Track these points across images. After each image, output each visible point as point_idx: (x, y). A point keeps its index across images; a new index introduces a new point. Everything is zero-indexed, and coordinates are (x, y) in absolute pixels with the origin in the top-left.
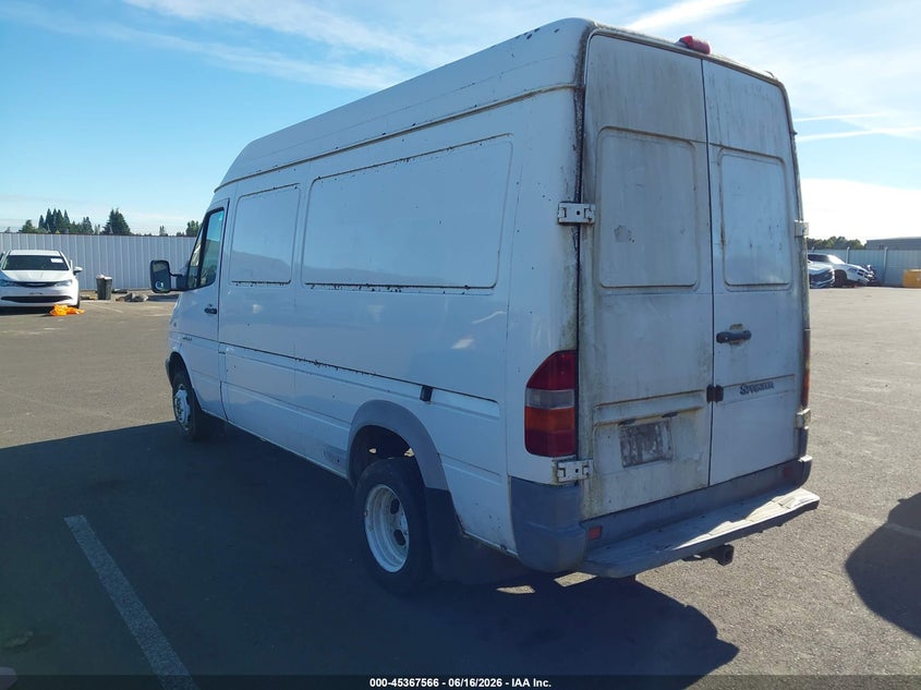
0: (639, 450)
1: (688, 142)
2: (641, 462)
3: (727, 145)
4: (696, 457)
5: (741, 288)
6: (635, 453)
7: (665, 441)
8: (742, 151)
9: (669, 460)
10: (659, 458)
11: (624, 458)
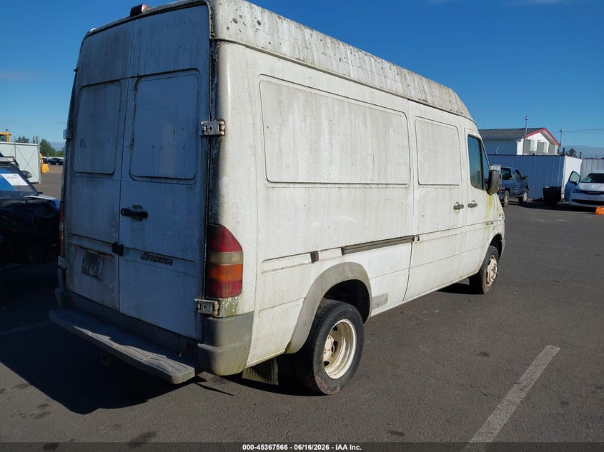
0: (89, 267)
1: (118, 80)
2: (88, 274)
3: (143, 74)
4: (111, 287)
5: (145, 179)
6: (87, 267)
7: (100, 269)
8: (156, 74)
9: (99, 280)
10: (95, 276)
11: (83, 268)
